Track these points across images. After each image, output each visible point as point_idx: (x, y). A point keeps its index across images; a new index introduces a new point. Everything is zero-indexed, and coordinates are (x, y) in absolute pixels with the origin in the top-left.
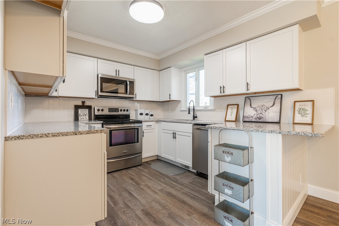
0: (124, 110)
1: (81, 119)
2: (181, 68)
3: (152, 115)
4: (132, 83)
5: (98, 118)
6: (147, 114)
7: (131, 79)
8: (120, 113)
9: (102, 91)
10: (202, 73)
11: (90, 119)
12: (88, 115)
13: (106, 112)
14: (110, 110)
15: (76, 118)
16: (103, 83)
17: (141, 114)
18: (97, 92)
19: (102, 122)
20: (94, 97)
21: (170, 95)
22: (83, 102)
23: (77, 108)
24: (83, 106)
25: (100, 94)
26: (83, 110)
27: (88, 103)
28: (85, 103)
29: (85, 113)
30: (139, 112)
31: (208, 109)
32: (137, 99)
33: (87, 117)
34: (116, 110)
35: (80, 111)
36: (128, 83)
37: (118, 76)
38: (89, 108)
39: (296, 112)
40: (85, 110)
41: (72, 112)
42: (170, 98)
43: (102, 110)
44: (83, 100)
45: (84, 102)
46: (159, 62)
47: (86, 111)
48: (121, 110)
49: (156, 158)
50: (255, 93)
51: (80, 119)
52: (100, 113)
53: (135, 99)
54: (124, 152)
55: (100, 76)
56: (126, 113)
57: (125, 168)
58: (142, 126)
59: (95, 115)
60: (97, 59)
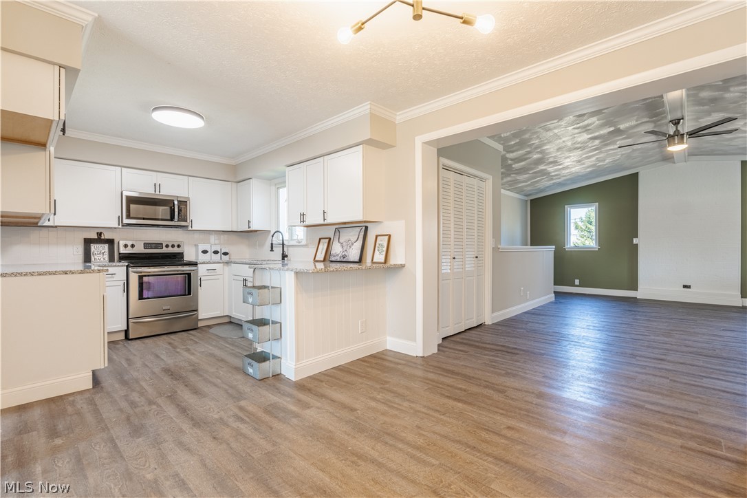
0: (173, 246)
1: (95, 259)
2: (269, 180)
3: (226, 254)
4: (183, 203)
5: (123, 257)
6: (216, 252)
7: (181, 197)
8: (165, 250)
9: (128, 217)
10: (283, 192)
11: (111, 259)
12: (107, 253)
13: (140, 249)
14: (147, 245)
15: (87, 258)
16: (131, 205)
17: (205, 252)
18: (120, 219)
19: (127, 264)
20: (117, 226)
21: (249, 222)
22: (99, 234)
23: (88, 242)
24: (99, 240)
25: (126, 221)
26: (98, 245)
27: (106, 235)
28: (102, 235)
29: (103, 251)
30: (202, 247)
31: (301, 244)
32: (193, 229)
33: (106, 257)
34: (159, 245)
35: (94, 248)
36: (176, 203)
37: (157, 192)
38: (110, 242)
39: (377, 249)
40: (102, 245)
41: (80, 249)
42: (249, 227)
43: (133, 246)
44: (99, 231)
45: (101, 233)
46: (234, 169)
47: (105, 248)
48: (167, 246)
49: (227, 320)
50: (345, 223)
51: (93, 259)
52: (129, 251)
53: (190, 229)
54: (164, 308)
55: (125, 194)
56: (176, 250)
57: (166, 332)
58: (197, 270)
59: (120, 254)
60: (120, 168)
